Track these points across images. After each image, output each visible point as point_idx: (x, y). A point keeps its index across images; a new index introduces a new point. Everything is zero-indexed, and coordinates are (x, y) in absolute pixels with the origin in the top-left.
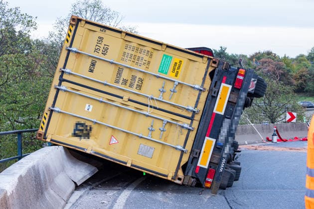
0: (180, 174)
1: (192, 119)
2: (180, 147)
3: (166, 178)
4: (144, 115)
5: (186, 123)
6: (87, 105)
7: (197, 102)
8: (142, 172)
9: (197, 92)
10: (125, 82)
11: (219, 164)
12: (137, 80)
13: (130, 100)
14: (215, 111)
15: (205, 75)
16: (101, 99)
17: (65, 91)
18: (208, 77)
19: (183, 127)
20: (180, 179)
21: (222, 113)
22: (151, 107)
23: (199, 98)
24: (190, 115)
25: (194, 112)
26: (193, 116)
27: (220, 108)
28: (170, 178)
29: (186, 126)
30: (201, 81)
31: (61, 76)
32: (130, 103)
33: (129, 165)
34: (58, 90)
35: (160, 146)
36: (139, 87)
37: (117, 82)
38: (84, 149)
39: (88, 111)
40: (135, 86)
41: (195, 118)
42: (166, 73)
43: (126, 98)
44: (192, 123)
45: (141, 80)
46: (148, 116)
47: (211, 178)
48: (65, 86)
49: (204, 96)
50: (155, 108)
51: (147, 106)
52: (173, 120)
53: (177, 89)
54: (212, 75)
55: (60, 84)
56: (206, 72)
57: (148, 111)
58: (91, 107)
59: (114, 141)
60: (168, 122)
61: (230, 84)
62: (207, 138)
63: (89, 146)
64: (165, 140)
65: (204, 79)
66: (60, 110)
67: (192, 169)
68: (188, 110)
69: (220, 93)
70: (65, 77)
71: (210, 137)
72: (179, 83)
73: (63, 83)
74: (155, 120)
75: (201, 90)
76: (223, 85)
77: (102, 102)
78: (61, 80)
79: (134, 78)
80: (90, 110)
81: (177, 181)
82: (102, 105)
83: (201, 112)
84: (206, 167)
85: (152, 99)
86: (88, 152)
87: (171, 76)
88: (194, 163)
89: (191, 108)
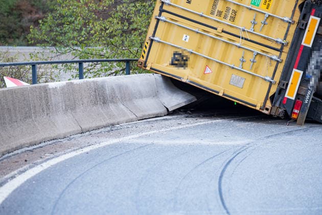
0: (269, 105)
1: (281, 51)
2: (268, 78)
3: (254, 108)
4: (236, 46)
5: (275, 55)
6: (185, 35)
7: (286, 34)
8: (234, 102)
9: (287, 25)
10: (220, 13)
11: (304, 96)
12: (231, 11)
13: (223, 31)
14: (303, 44)
15: (295, 7)
16: (197, 30)
17: (165, 21)
18: (297, 9)
19: (271, 59)
20: (267, 109)
21: (310, 46)
22: (242, 38)
23: (288, 30)
24: (279, 47)
25: (283, 44)
26: (282, 48)
27: (308, 41)
28: (258, 108)
29: (274, 57)
30: (291, 13)
31: (161, 7)
32: (223, 34)
33: (220, 94)
34: (158, 20)
35: (251, 76)
36: (233, 19)
37: (212, 13)
38: (180, 78)
39: (185, 41)
40: (229, 18)
41: (284, 50)
42: (258, 5)
43: (220, 29)
44: (281, 54)
45: (235, 12)
46: (240, 47)
47: (297, 109)
48: (164, 16)
49: (293, 29)
50: (246, 39)
51: (239, 37)
52: (264, 51)
53: (268, 21)
54: (301, 7)
55: (160, 15)
56: (296, 4)
57: (239, 42)
58: (188, 37)
59: (208, 71)
60: (258, 54)
61: (318, 17)
62: (295, 70)
63: (185, 75)
64: (256, 72)
65: (294, 12)
66: (159, 40)
67: (280, 100)
68: (277, 42)
69: (308, 26)
70: (165, 8)
71: (297, 69)
72: (269, 16)
73: (163, 14)
74: (246, 51)
75: (290, 23)
76: (312, 17)
77: (197, 33)
78: (162, 11)
79: (228, 9)
80: (187, 41)
81: (265, 112)
82: (198, 36)
83: (289, 45)
84: (293, 98)
85: (244, 30)
86: (184, 81)
87: (262, 8)
88: (282, 94)
89: (280, 40)
